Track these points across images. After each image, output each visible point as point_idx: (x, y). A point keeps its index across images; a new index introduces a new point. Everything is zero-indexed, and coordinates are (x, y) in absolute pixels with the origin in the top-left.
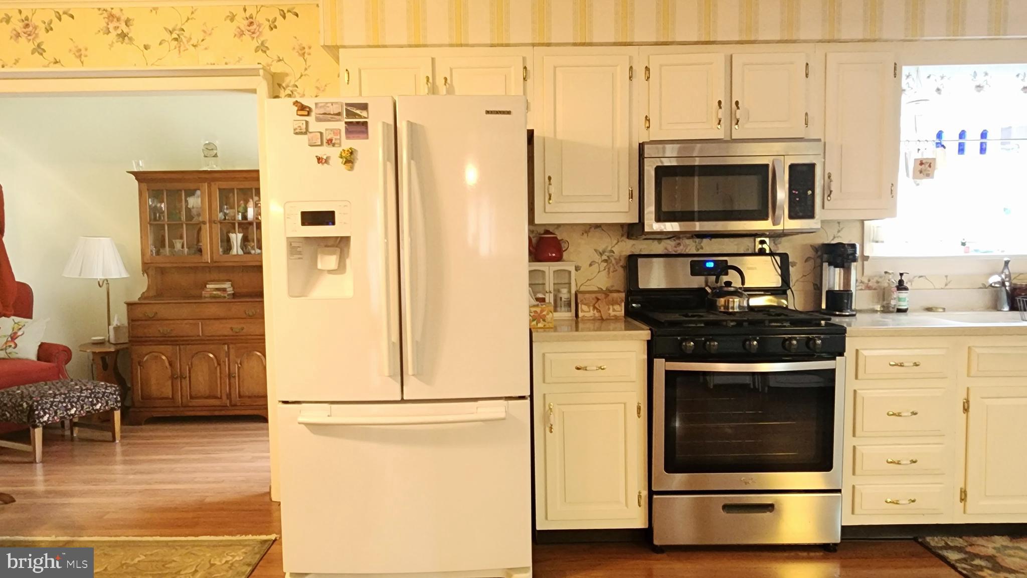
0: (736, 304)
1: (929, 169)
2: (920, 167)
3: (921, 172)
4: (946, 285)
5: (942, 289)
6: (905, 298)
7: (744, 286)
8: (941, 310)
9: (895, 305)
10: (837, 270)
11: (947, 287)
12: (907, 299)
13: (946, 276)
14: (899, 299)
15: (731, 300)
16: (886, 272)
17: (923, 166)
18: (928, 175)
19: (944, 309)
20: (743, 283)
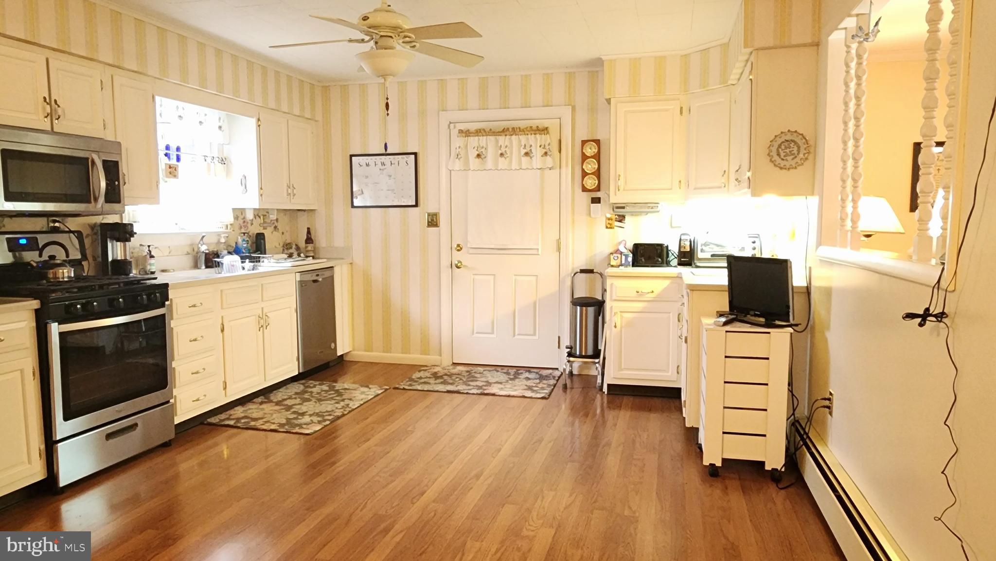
0: (66, 275)
1: (175, 171)
2: (170, 170)
3: (170, 173)
4: (170, 253)
5: (168, 256)
6: (153, 264)
7: (69, 259)
8: (172, 271)
9: (150, 269)
10: (119, 243)
11: (170, 255)
12: (155, 264)
13: (169, 247)
14: (150, 265)
15: (61, 271)
16: (141, 245)
17: (171, 169)
18: (175, 176)
19: (174, 270)
20: (67, 256)
